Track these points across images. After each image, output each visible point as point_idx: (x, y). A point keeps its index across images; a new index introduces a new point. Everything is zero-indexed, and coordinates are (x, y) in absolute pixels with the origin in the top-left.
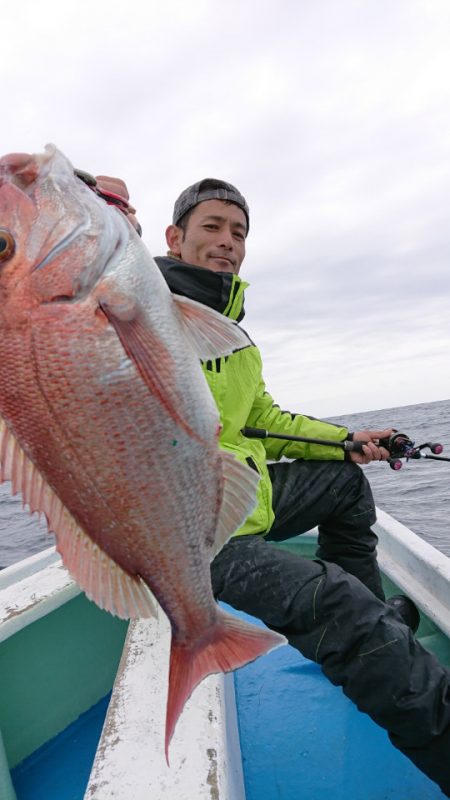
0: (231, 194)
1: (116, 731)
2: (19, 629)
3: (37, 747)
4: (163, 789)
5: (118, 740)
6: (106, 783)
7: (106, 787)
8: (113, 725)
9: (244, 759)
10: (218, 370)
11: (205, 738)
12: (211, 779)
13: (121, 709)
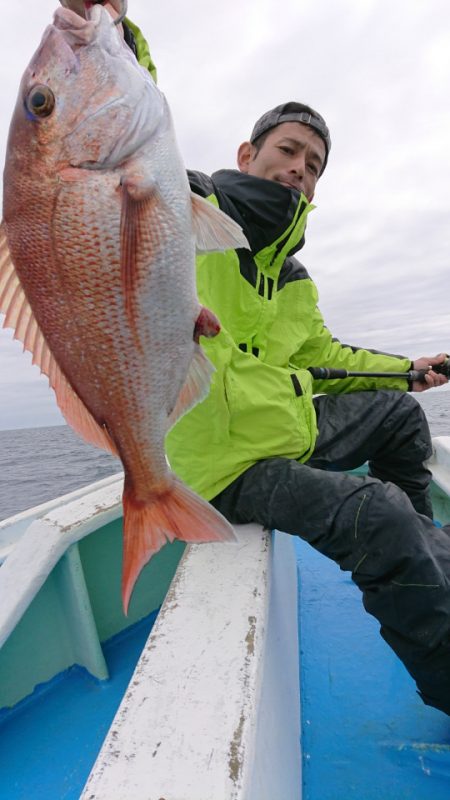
0: (315, 120)
1: (175, 599)
2: (106, 523)
3: (124, 627)
4: (209, 642)
5: (176, 605)
6: (163, 635)
7: (163, 638)
8: (174, 594)
9: (301, 653)
10: (270, 298)
11: (248, 608)
12: (249, 638)
13: (181, 583)
